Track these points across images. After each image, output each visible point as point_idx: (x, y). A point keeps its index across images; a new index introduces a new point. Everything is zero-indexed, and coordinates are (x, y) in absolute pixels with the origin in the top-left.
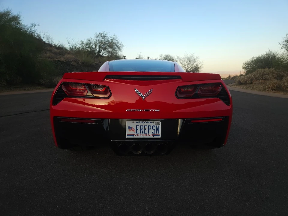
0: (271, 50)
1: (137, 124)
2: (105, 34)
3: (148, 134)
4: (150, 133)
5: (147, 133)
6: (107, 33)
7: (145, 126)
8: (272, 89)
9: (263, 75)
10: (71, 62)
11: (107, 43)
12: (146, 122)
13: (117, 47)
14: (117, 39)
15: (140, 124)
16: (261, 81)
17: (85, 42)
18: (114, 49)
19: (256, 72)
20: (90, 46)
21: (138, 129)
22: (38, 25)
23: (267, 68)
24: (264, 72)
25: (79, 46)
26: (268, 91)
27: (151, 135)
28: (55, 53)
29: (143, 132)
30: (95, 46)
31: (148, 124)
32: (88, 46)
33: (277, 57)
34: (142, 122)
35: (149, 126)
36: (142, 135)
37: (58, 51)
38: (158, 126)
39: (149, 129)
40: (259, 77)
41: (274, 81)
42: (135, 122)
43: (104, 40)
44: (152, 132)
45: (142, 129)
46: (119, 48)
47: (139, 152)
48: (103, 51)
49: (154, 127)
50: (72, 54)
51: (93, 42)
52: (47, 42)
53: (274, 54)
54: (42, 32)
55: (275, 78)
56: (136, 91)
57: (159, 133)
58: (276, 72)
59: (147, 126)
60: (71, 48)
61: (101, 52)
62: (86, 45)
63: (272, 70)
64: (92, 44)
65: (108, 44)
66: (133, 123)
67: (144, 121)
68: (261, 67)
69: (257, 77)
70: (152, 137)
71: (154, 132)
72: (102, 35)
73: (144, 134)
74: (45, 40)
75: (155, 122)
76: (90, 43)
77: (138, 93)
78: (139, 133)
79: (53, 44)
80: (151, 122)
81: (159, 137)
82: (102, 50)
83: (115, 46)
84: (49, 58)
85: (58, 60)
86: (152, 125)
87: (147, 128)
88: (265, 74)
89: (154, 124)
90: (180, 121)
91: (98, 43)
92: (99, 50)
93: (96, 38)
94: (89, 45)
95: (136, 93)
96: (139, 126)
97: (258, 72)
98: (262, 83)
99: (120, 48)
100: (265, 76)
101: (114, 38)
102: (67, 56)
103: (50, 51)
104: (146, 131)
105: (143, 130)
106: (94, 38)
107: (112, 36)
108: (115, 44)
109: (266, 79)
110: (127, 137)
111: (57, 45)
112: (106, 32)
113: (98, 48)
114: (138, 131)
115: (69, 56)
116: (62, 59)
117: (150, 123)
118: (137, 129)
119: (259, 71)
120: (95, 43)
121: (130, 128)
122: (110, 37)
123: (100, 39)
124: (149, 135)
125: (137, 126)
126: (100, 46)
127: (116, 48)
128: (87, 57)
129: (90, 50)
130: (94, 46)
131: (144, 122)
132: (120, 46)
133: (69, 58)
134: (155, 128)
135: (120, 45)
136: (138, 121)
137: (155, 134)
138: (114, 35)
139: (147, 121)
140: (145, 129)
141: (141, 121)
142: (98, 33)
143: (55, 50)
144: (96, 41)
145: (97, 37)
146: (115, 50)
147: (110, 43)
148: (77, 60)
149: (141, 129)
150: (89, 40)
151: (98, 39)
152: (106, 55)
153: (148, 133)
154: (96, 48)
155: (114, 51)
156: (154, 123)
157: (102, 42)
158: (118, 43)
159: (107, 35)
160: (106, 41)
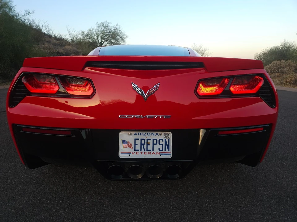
0: (286, 41)
1: (136, 137)
2: (107, 23)
3: (152, 152)
4: (156, 150)
5: (151, 150)
6: (109, 22)
7: (147, 140)
8: (290, 83)
9: (279, 68)
11: (109, 33)
12: (149, 134)
13: (120, 37)
14: (120, 30)
15: (140, 137)
16: (277, 74)
17: (86, 33)
18: (117, 40)
19: (271, 64)
20: (91, 37)
21: (137, 145)
22: (33, 12)
23: (284, 59)
24: (280, 64)
25: (80, 37)
26: (285, 85)
27: (157, 153)
28: (55, 45)
29: (146, 149)
30: (97, 37)
31: (152, 137)
32: (89, 37)
33: (293, 48)
34: (143, 134)
35: (153, 140)
36: (143, 153)
37: (57, 42)
38: (167, 140)
39: (153, 144)
40: (274, 70)
41: (292, 74)
42: (133, 133)
43: (107, 30)
44: (159, 149)
45: (143, 144)
46: (122, 39)
47: (140, 176)
48: (105, 43)
49: (161, 141)
50: (72, 45)
51: (95, 33)
52: (46, 33)
53: (289, 45)
54: (40, 22)
55: (293, 71)
56: (133, 86)
57: (169, 150)
58: (294, 65)
59: (150, 139)
60: (72, 39)
61: (103, 43)
62: (88, 35)
63: (289, 62)
64: (93, 35)
65: (111, 34)
66: (130, 134)
67: (147, 132)
68: (276, 59)
69: (272, 70)
70: (158, 156)
71: (161, 149)
72: (104, 24)
73: (146, 151)
74: (44, 30)
75: (163, 133)
76: (92, 34)
77: (137, 89)
78: (139, 150)
79: (53, 35)
80: (157, 134)
81: (169, 156)
82: (104, 41)
83: (119, 37)
84: (47, 49)
85: (57, 51)
86: (158, 138)
87: (151, 142)
88: (281, 67)
89: (162, 137)
90: (202, 132)
91: (100, 33)
92: (101, 41)
93: (97, 29)
94: (91, 35)
95: (134, 89)
96: (138, 139)
97: (274, 65)
98: (278, 76)
99: (124, 39)
100: (282, 69)
101: (117, 28)
102: (67, 47)
103: (49, 42)
104: (150, 147)
105: (145, 146)
106: (95, 28)
107: (115, 25)
108: (117, 34)
109: (282, 73)
110: (121, 156)
111: (57, 36)
113: (100, 38)
114: (138, 147)
115: (69, 48)
116: (61, 50)
117: (155, 135)
118: (135, 145)
119: (275, 63)
120: (97, 34)
121: (124, 142)
122: (112, 26)
123: (102, 29)
124: (154, 153)
125: (135, 139)
126: (102, 37)
127: (119, 39)
128: (88, 48)
129: (91, 42)
130: (95, 36)
131: (146, 134)
132: (124, 37)
133: (69, 50)
134: (163, 143)
135: (124, 35)
136: (137, 133)
137: (164, 151)
138: (117, 25)
139: (151, 133)
140: (148, 144)
141: (141, 132)
142: (99, 23)
143: (55, 41)
144: (98, 31)
145: (99, 27)
146: (119, 42)
147: (112, 34)
148: (77, 52)
149: (141, 144)
150: (90, 30)
151: (100, 29)
153: (153, 150)
154: (98, 39)
155: (117, 43)
156: (161, 135)
157: (104, 33)
158: (121, 33)
159: (109, 25)
160: (108, 31)
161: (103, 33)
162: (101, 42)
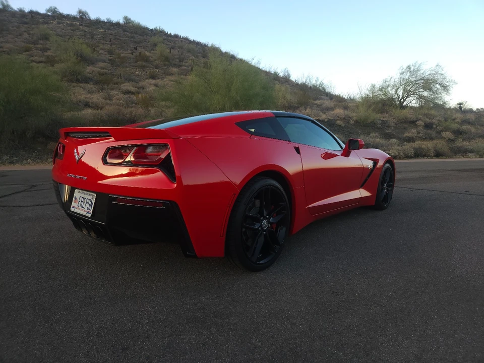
2: (417, 66)
7: (85, 198)
10: (337, 120)
11: (420, 82)
13: (442, 86)
14: (443, 72)
17: (378, 87)
18: (433, 92)
20: (385, 91)
32: (382, 92)
36: (80, 209)
39: (86, 203)
43: (416, 77)
46: (445, 88)
48: (409, 98)
57: (91, 210)
61: (405, 100)
62: (381, 90)
64: (390, 88)
65: (423, 83)
70: (85, 214)
71: (88, 208)
72: (410, 68)
76: (388, 86)
77: (75, 154)
81: (90, 215)
82: (408, 96)
83: (438, 86)
91: (402, 83)
93: (399, 76)
94: (385, 89)
99: (448, 87)
101: (437, 70)
106: (396, 77)
107: (434, 67)
108: (435, 81)
112: (419, 63)
113: (400, 92)
115: (339, 112)
116: (325, 116)
120: (396, 86)
121: (75, 198)
122: (426, 69)
123: (407, 77)
124: (84, 211)
125: (80, 197)
126: (404, 90)
127: (437, 89)
129: (385, 99)
130: (394, 90)
131: (85, 193)
132: (449, 84)
133: (338, 115)
134: (90, 203)
138: (437, 65)
141: (83, 191)
142: (405, 67)
144: (400, 81)
145: (402, 73)
147: (426, 81)
148: (348, 117)
152: (417, 105)
153: (85, 208)
154: (397, 94)
156: (91, 195)
157: (411, 82)
158: (444, 79)
159: (421, 66)
160: (418, 78)
161: (408, 83)
162: (403, 97)
